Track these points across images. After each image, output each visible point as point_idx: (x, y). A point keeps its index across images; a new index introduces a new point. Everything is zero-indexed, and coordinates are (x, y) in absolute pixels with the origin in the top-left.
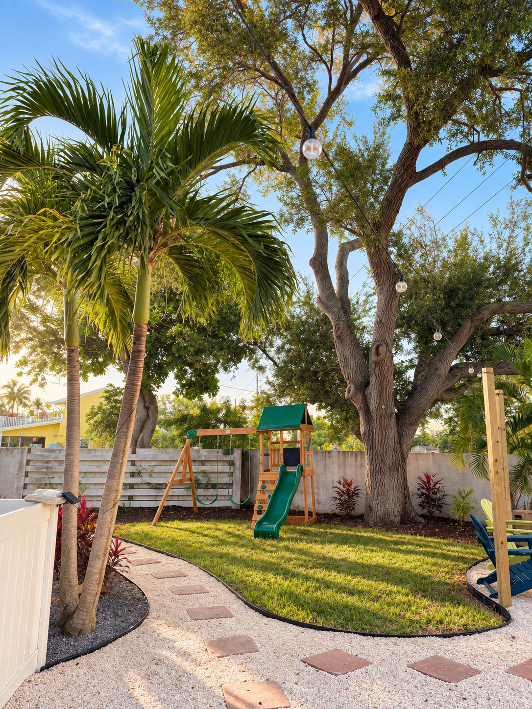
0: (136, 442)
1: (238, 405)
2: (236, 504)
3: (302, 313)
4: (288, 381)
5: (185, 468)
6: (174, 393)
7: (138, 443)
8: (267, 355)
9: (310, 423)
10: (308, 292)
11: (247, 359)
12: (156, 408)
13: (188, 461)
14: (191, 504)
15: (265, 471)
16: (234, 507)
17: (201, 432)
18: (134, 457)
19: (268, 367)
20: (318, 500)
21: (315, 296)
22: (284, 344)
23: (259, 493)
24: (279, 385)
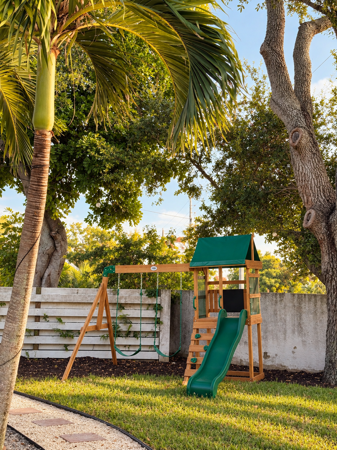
0: (41, 279)
1: (165, 236)
2: (164, 356)
3: (250, 117)
4: (229, 206)
5: (100, 312)
6: (86, 220)
7: (44, 281)
8: (203, 173)
9: (257, 258)
10: (257, 89)
11: (177, 177)
12: (64, 239)
13: (105, 304)
14: (109, 355)
15: (200, 317)
16: (161, 359)
17: (120, 269)
18: (38, 298)
19: (204, 188)
20: (266, 353)
21: (267, 94)
22: (225, 158)
23: (192, 343)
24: (219, 211)
